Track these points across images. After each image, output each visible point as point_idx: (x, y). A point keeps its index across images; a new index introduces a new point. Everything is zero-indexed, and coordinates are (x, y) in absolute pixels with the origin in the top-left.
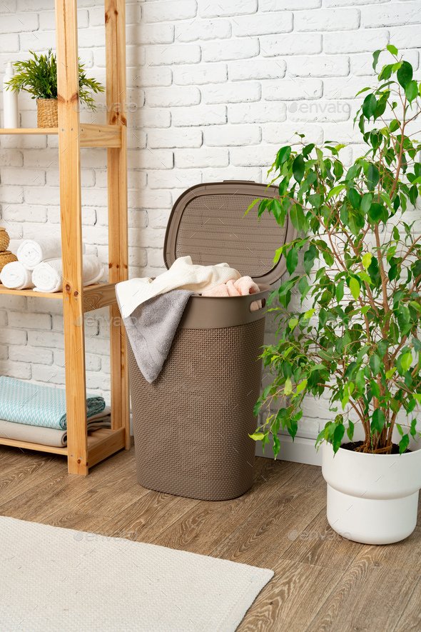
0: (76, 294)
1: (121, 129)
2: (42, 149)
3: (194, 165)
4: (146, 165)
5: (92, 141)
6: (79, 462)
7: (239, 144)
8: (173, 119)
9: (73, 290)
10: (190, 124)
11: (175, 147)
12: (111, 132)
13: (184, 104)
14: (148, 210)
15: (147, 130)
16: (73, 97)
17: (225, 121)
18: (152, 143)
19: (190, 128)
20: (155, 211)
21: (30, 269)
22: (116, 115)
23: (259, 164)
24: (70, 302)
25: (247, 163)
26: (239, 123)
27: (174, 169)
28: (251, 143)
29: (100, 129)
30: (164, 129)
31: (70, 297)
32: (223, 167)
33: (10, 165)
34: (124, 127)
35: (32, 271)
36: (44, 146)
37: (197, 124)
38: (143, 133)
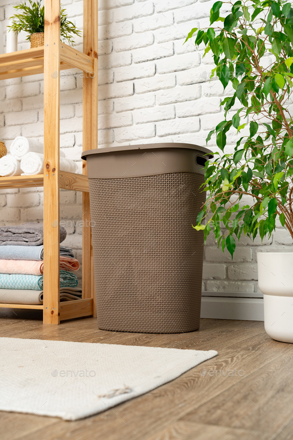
0: (54, 170)
1: (93, 60)
2: (36, 95)
3: (149, 89)
4: (113, 95)
6: (52, 312)
7: (183, 68)
8: (133, 57)
9: (51, 168)
10: (146, 59)
11: (134, 79)
12: (85, 59)
13: (142, 46)
14: (114, 129)
15: (114, 69)
16: (56, 19)
17: (172, 53)
18: (117, 78)
19: (146, 63)
20: (119, 129)
21: (19, 159)
22: (90, 51)
23: (199, 81)
24: (49, 177)
25: (189, 81)
26: (183, 53)
27: (135, 95)
28: (193, 66)
29: (77, 53)
30: (126, 67)
31: (49, 174)
32: (171, 87)
33: (12, 111)
34: (95, 59)
35: (20, 161)
36: (38, 92)
37: (151, 58)
38: (111, 72)
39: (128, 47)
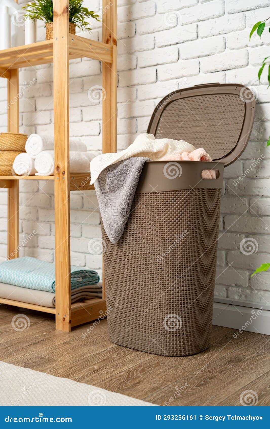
0: (64, 173)
1: (112, 48)
3: (172, 77)
4: (135, 82)
5: (82, 50)
6: (64, 319)
7: (207, 53)
8: (156, 41)
9: (61, 170)
10: (169, 43)
11: (157, 65)
12: (102, 48)
13: (165, 28)
14: (138, 119)
15: (137, 54)
16: (64, 10)
17: (196, 36)
18: (141, 64)
19: (170, 47)
20: (142, 118)
21: (34, 157)
22: (109, 38)
23: (224, 68)
24: (59, 180)
25: (213, 69)
26: (207, 37)
27: (158, 82)
28: (217, 52)
29: (91, 42)
30: (150, 51)
31: (59, 177)
32: (195, 75)
33: (43, 96)
34: (114, 46)
35: (34, 159)
37: (174, 42)
38: (134, 57)
39: (151, 30)
